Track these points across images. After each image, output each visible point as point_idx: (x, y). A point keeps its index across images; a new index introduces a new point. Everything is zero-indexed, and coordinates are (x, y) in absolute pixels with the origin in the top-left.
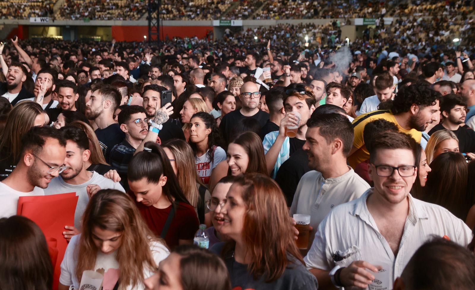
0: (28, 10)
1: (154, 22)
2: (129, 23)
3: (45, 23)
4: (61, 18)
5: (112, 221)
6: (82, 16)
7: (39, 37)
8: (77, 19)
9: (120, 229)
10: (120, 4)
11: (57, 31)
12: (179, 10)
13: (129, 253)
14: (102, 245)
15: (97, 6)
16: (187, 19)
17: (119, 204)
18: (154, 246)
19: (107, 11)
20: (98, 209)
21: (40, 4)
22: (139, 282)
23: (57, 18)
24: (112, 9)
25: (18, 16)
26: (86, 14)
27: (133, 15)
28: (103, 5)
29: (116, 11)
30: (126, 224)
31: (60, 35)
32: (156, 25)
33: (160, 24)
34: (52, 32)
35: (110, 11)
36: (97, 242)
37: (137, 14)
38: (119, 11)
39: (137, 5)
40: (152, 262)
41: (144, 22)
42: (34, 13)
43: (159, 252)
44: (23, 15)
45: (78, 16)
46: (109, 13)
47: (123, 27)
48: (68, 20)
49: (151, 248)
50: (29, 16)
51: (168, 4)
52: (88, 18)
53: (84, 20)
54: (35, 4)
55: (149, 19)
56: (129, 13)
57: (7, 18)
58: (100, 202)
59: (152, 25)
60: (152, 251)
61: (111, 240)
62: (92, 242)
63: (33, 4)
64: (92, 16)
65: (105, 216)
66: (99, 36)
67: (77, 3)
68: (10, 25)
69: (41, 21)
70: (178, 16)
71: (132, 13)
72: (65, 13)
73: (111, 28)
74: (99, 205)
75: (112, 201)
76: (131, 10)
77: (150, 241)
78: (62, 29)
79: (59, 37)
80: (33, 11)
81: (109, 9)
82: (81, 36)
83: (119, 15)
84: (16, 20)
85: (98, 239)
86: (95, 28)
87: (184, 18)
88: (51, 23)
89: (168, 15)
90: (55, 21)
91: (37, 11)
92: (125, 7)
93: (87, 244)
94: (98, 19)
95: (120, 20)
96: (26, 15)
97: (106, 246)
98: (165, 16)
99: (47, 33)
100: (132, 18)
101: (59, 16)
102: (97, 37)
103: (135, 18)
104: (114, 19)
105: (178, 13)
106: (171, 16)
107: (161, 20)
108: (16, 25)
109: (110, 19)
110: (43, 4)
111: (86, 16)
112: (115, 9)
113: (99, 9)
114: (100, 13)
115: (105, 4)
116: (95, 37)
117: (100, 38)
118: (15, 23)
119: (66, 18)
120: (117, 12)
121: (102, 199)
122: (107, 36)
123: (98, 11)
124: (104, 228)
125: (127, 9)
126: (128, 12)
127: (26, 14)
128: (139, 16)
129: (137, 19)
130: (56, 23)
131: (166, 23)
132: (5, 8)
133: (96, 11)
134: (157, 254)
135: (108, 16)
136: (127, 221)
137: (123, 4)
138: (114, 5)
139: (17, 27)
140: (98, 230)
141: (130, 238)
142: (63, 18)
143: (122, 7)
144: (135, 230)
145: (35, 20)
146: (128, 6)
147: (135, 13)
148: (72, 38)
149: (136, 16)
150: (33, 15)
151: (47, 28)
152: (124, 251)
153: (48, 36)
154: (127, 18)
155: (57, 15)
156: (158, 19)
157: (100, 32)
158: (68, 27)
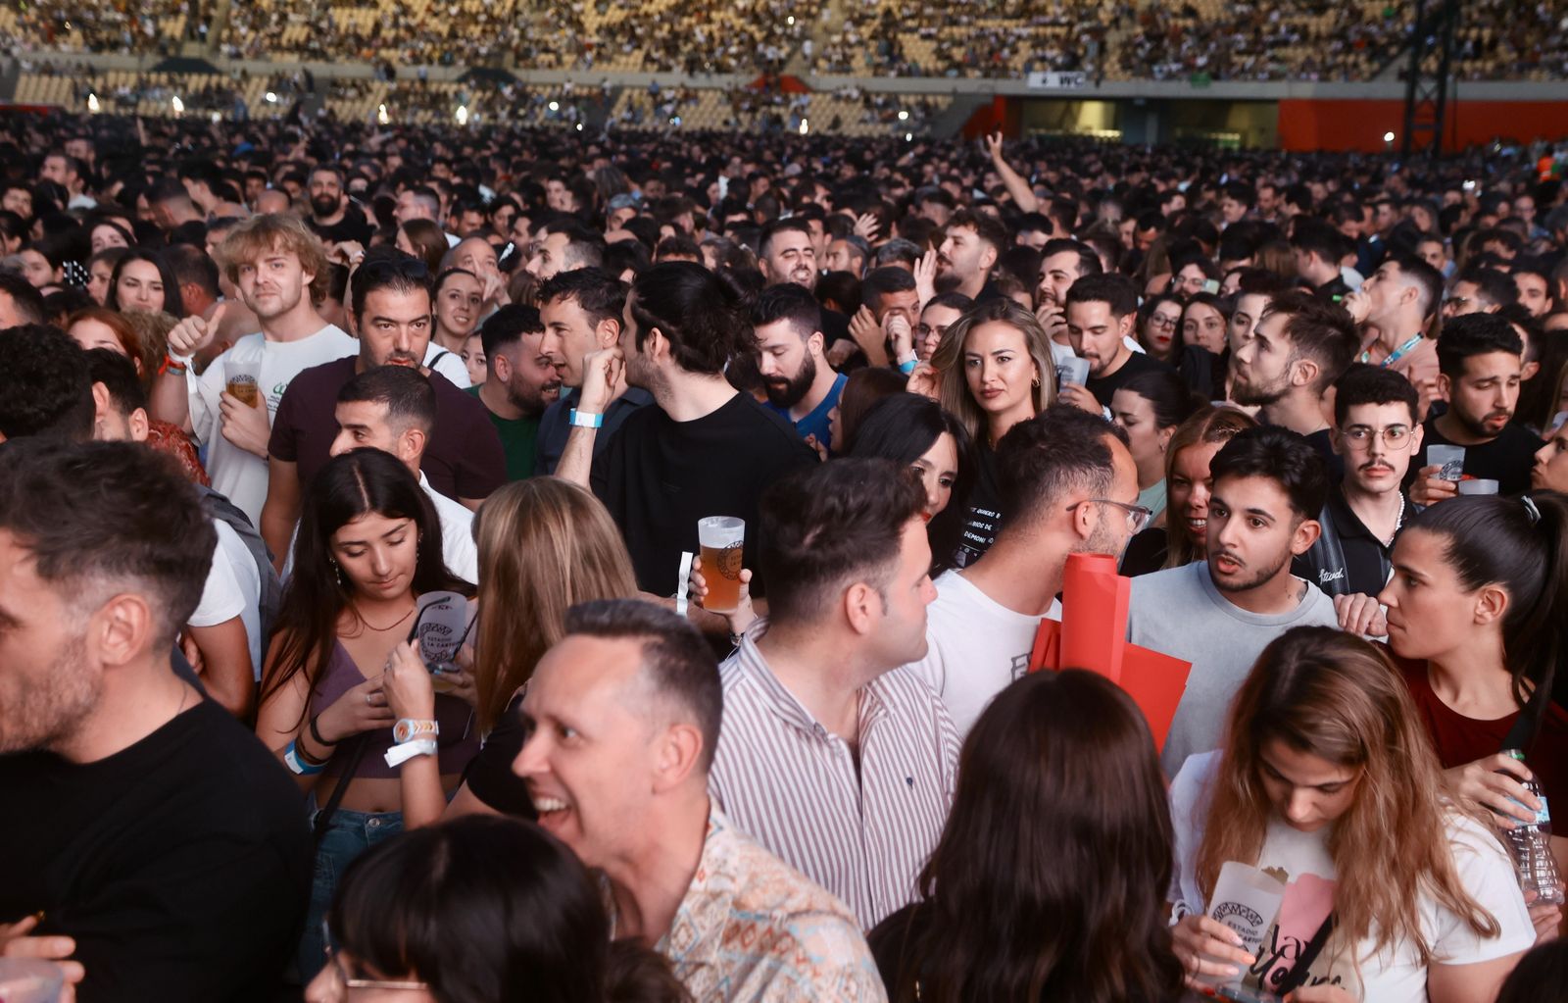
0: (1025, 51)
1: (1428, 87)
3: (1072, 89)
4: (1120, 74)
5: (1331, 729)
6: (1189, 67)
7: (1052, 133)
8: (1170, 76)
9: (1355, 758)
10: (1313, 29)
11: (1106, 112)
12: (1519, 47)
13: (1374, 836)
14: (1288, 799)
15: (1239, 37)
16: (1546, 75)
17: (1354, 677)
18: (1459, 830)
19: (1269, 53)
20: (1287, 685)
21: (1061, 31)
22: (1401, 933)
23: (1109, 75)
24: (1285, 43)
25: (995, 67)
26: (1201, 61)
27: (1355, 65)
28: (1257, 31)
29: (1300, 51)
30: (1373, 743)
31: (1115, 128)
32: (1434, 97)
33: (1449, 93)
34: (1092, 119)
35: (1281, 52)
36: (1274, 788)
37: (1370, 60)
38: (1310, 51)
39: (1374, 29)
40: (1450, 879)
41: (1390, 88)
42: (1043, 59)
43: (1472, 850)
44: (1011, 65)
45: (1174, 67)
46: (1273, 59)
47: (1317, 105)
48: (1142, 80)
49: (1449, 834)
50: (1028, 68)
51: (1480, 26)
52: (1204, 75)
53: (1193, 80)
54: (1049, 31)
55: (1411, 77)
56: (1340, 59)
57: (962, 74)
58: (1292, 664)
59: (1419, 96)
60: (1452, 842)
61: (1322, 789)
62: (1257, 782)
63: (1041, 30)
64: (1219, 69)
65: (1310, 708)
66: (1233, 132)
67: (1176, 26)
68: (970, 95)
69: (1062, 82)
70: (1514, 67)
71: (1351, 59)
72: (1134, 61)
73: (1275, 109)
74: (1291, 674)
75: (1333, 665)
76: (1349, 48)
77: (1446, 811)
78: (1123, 110)
79: (1111, 134)
80: (1040, 52)
81: (1274, 45)
82: (1179, 133)
83: (1308, 65)
84: (990, 82)
85: (1280, 778)
86: (1225, 105)
87: (1534, 74)
88: (1090, 88)
89: (1479, 64)
90: (1103, 84)
91: (1051, 53)
92: (1331, 37)
93: (1243, 788)
94: (1236, 76)
95: (1308, 79)
96: (1020, 66)
97: (1303, 806)
98: (1467, 66)
99: (1075, 120)
100: (1350, 72)
101: (1117, 67)
102: (1230, 137)
103: (1360, 73)
104: (1291, 76)
105: (1514, 55)
106: (1490, 66)
107: (1450, 78)
108: (986, 95)
109: (1274, 77)
110: (1070, 32)
111: (1201, 69)
112: (1298, 44)
113: (1243, 46)
114: (1244, 59)
115: (1265, 28)
116: (1222, 136)
117: (1237, 137)
118: (986, 90)
119: (1137, 74)
120: (1300, 54)
121: (1301, 656)
122: (1262, 131)
123: (1240, 53)
124: (1302, 745)
125: (1337, 45)
126: (1335, 53)
127: (1018, 62)
128: (1376, 66)
129: (1366, 75)
130: (1108, 88)
131: (1469, 91)
132: (960, 44)
133: (1232, 51)
134: (1468, 855)
135: (1272, 66)
136: (1379, 737)
137: (1323, 29)
138: (1293, 30)
139: (990, 100)
140: (1281, 750)
141: (1383, 791)
142: (1129, 73)
143: (1318, 37)
144: (1401, 767)
145: (1044, 81)
146: (1340, 35)
147: (1362, 58)
148: (1151, 137)
149: (1364, 67)
150: (1037, 65)
151: (1075, 106)
152: (1360, 828)
153: (1078, 129)
154: (1333, 74)
155: (1112, 64)
156: (1440, 76)
157: (1241, 119)
158: (1140, 102)
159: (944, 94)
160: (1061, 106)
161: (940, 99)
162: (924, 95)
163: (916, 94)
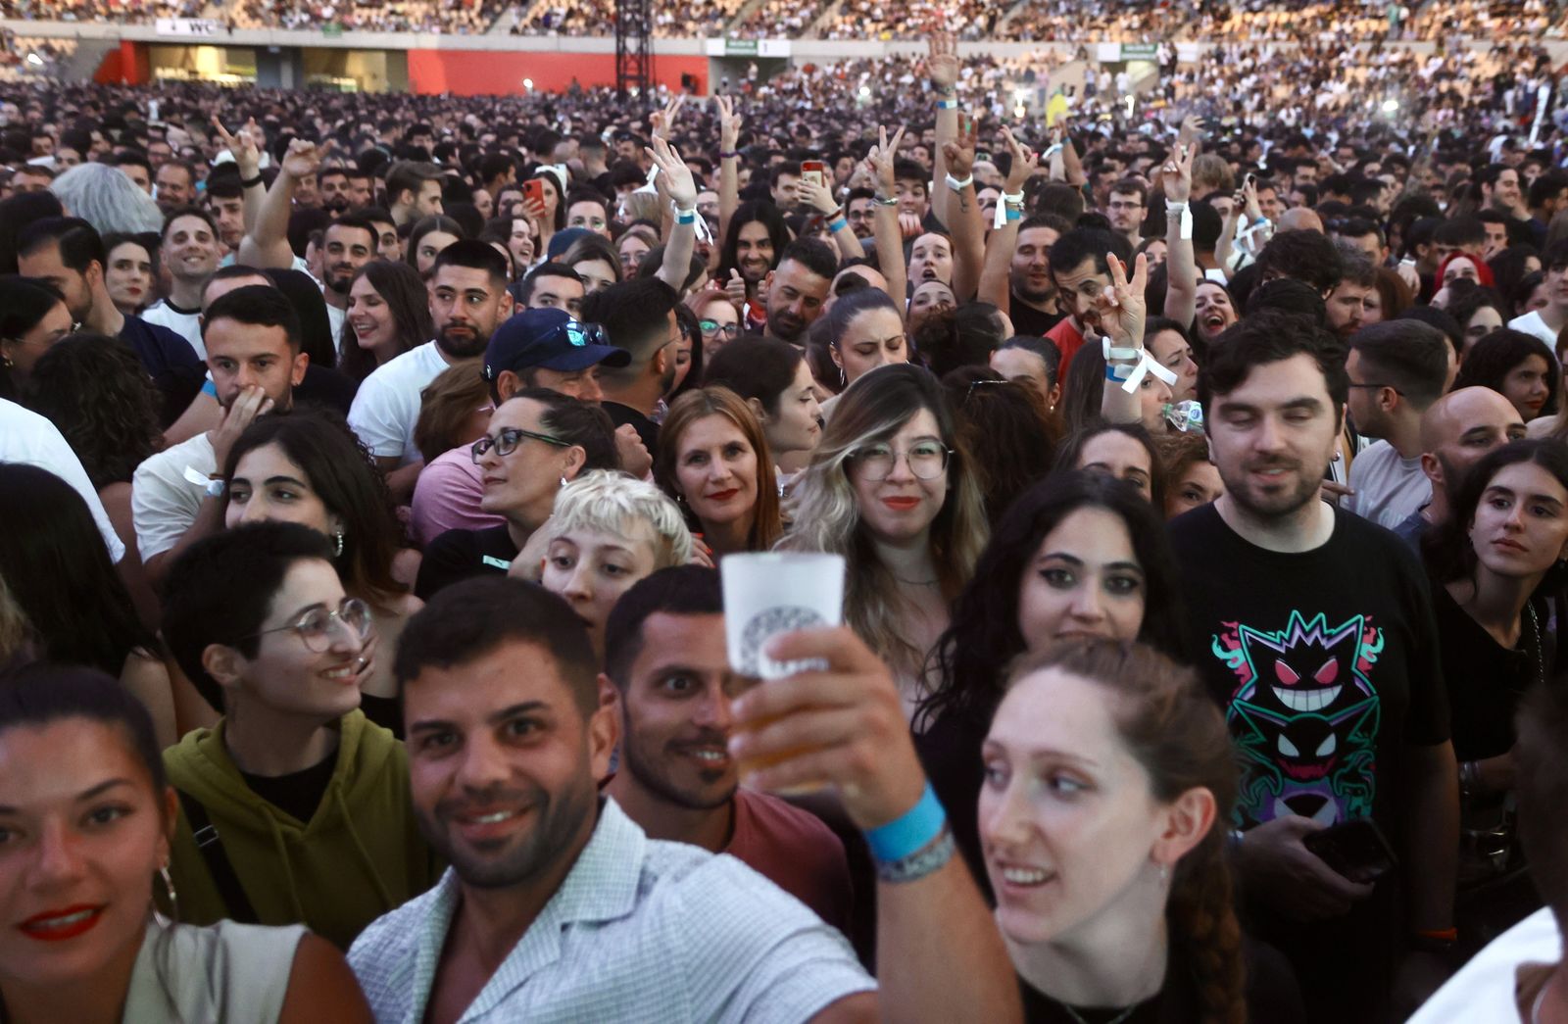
2: (458, 41)
3: (204, 36)
4: (249, 22)
6: (317, 19)
8: (301, 26)
23: (241, 23)
25: (116, 12)
26: (327, 12)
27: (469, 21)
35: (397, 6)
37: (481, 16)
41: (502, 41)
45: (304, 18)
46: (393, 12)
47: (444, 55)
48: (274, 29)
50: (153, 13)
52: (333, 25)
53: (325, 29)
56: (455, 14)
57: (81, 19)
64: (345, 20)
68: (95, 40)
69: (193, 29)
71: (464, 14)
72: (260, 11)
73: (404, 57)
76: (459, 5)
83: (427, 19)
84: (115, 27)
88: (223, 36)
89: (573, 22)
90: (235, 31)
94: (362, 27)
95: (430, 32)
96: (144, 12)
100: (466, 27)
101: (245, 15)
103: (475, 27)
104: (413, 28)
108: (112, 40)
109: (399, 29)
111: (329, 20)
114: (367, 12)
118: (113, 35)
119: (267, 23)
120: (417, 9)
125: (448, 1)
126: (450, 9)
128: (487, 22)
129: (481, 29)
130: (240, 36)
135: (394, 19)
139: (117, 45)
142: (258, 22)
145: (174, 28)
147: (473, 14)
148: (287, 84)
149: (477, 22)
150: (162, 12)
154: (451, 28)
155: (238, 13)
157: (356, 65)
158: (274, 50)
159: (66, 38)
160: (180, 51)
161: (63, 42)
162: (46, 38)
163: (34, 37)
